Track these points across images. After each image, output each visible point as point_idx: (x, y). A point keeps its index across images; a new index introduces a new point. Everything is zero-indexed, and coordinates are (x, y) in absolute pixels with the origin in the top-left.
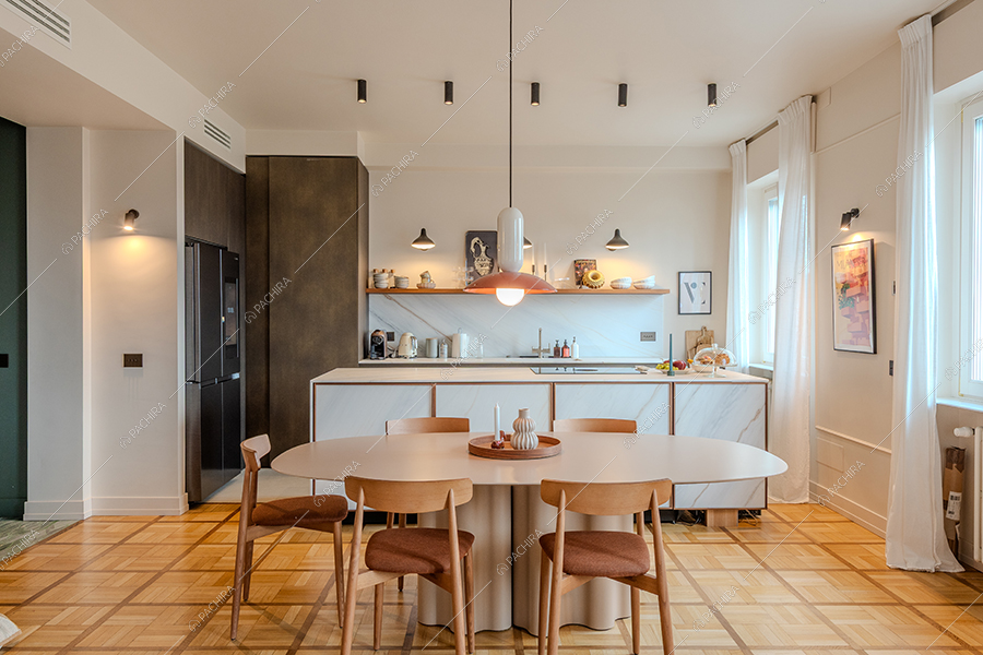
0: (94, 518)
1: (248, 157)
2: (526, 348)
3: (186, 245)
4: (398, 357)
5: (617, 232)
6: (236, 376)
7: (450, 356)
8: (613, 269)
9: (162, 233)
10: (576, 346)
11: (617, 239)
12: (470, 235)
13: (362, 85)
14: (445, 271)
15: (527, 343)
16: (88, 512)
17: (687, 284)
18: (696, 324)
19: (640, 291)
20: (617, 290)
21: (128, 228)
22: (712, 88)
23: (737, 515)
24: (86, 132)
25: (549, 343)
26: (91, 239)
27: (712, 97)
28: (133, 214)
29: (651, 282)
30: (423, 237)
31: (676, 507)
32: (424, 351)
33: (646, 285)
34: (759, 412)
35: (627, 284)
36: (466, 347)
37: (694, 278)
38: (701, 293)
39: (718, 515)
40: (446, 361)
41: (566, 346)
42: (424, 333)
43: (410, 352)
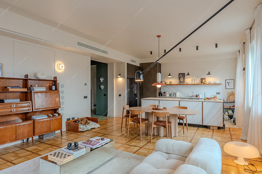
0: (116, 117)
1: (140, 64)
2: (190, 95)
3: (127, 78)
4: (166, 96)
5: (209, 72)
6: (136, 98)
7: (175, 96)
8: (209, 80)
9: (123, 77)
10: (201, 95)
11: (209, 74)
12: (180, 74)
13: (151, 52)
14: (175, 81)
15: (191, 94)
16: (114, 116)
17: (228, 82)
18: (230, 91)
19: (215, 84)
20: (210, 84)
21: (119, 77)
22: (216, 45)
23: (217, 128)
24: (114, 64)
25: (195, 94)
26: (115, 78)
27: (216, 47)
28: (120, 75)
29: (218, 82)
30: (170, 75)
31: (203, 125)
32: (170, 95)
33: (216, 83)
34: (221, 108)
35: (212, 83)
36: (178, 95)
37: (229, 81)
38: (232, 84)
39: (213, 127)
40: (174, 97)
41: (198, 95)
42: (171, 92)
43: (168, 95)
